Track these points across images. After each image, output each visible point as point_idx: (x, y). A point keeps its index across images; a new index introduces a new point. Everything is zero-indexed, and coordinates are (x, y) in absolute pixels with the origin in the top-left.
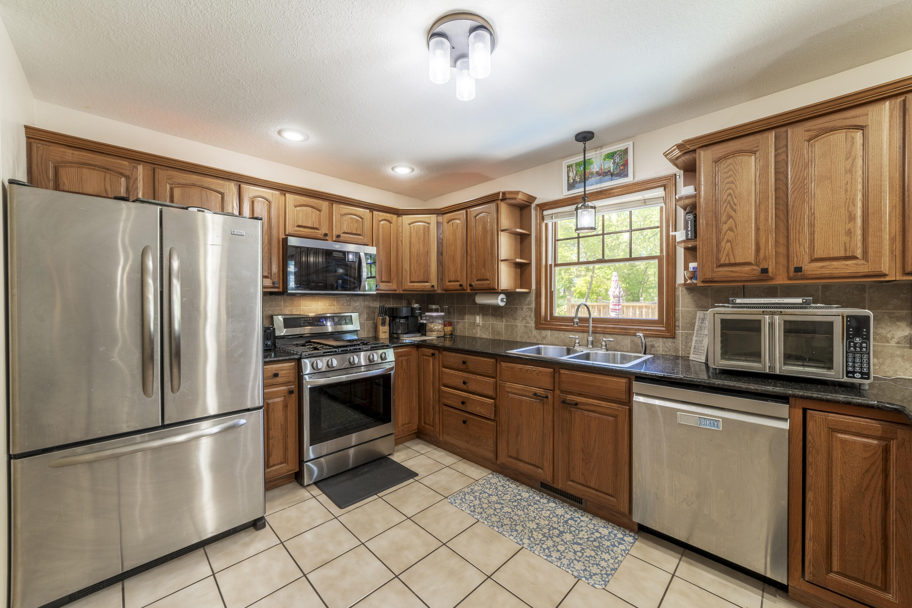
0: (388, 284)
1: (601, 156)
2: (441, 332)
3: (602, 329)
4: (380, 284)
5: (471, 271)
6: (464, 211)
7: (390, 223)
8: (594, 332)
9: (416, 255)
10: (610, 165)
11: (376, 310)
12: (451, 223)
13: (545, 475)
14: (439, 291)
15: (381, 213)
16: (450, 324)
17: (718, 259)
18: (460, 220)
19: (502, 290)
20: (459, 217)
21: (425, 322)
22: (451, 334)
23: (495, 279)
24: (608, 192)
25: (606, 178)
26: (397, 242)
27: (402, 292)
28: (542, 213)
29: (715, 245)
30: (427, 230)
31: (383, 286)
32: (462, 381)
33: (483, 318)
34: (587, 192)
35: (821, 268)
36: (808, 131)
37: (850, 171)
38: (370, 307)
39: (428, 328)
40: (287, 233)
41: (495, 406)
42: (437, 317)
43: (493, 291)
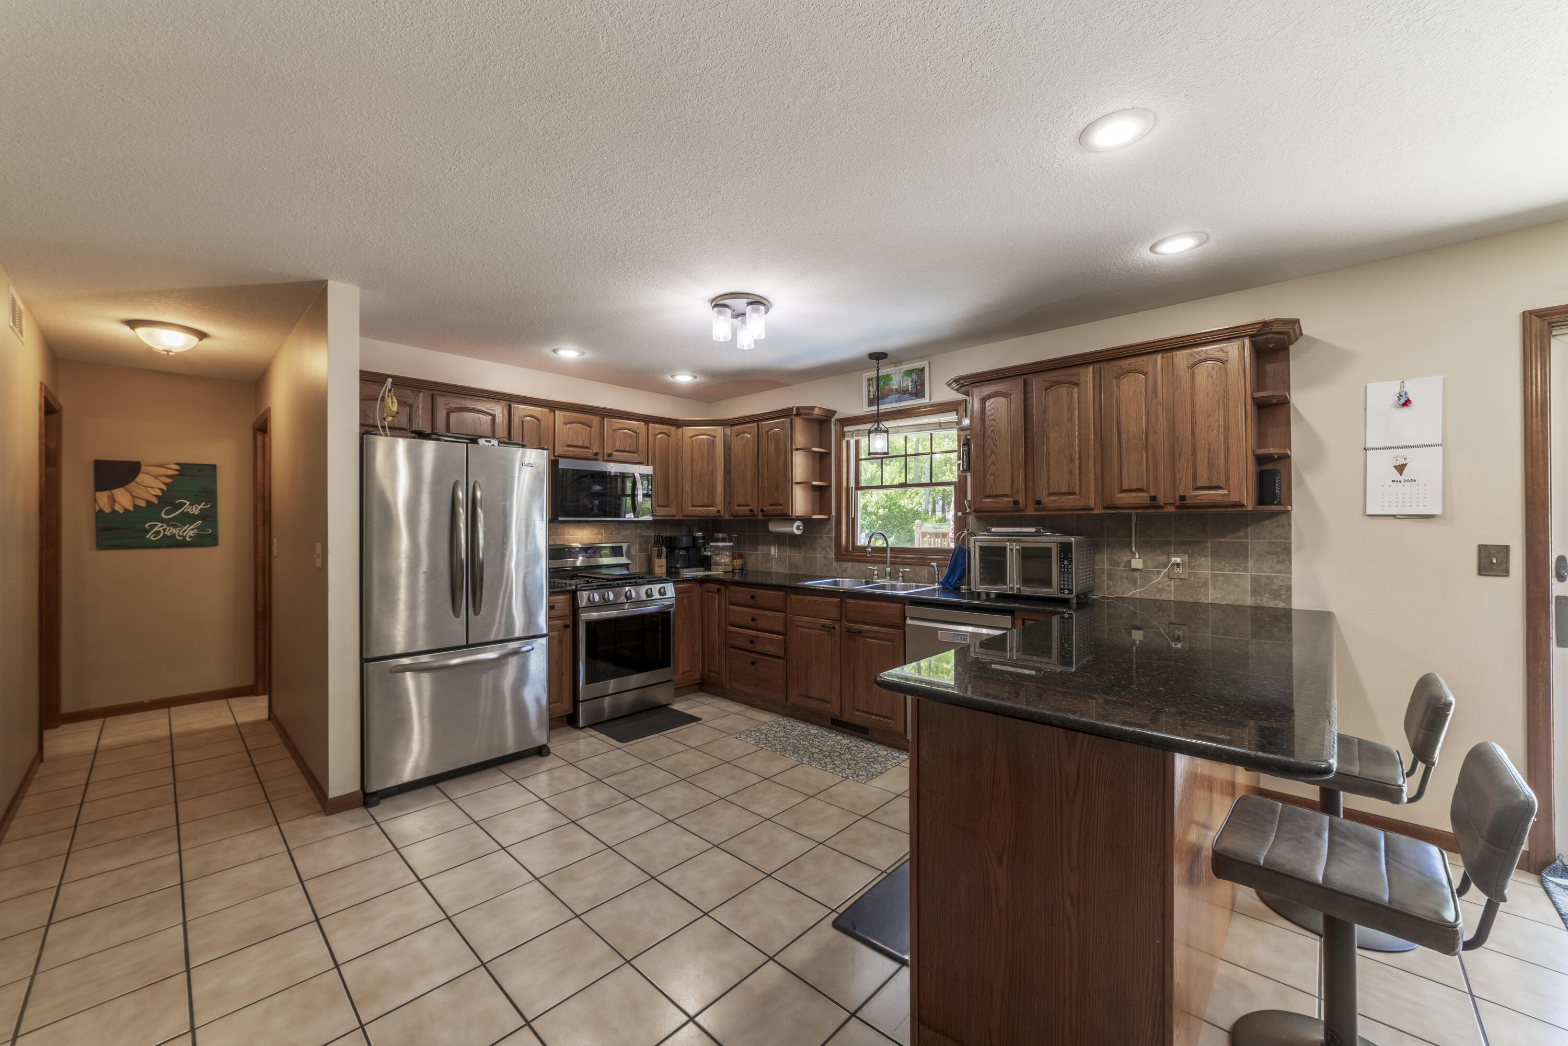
0: (666, 508)
1: (900, 373)
2: (728, 565)
3: (901, 560)
4: (657, 508)
5: (763, 494)
6: (755, 424)
7: (668, 436)
8: (892, 563)
9: (698, 474)
10: (908, 384)
11: (650, 539)
12: (740, 437)
13: (833, 708)
14: (727, 517)
15: (657, 426)
16: (740, 556)
17: (985, 490)
18: (750, 434)
19: (796, 516)
20: (750, 430)
21: (709, 554)
22: (742, 569)
23: (789, 504)
24: (910, 411)
25: (905, 397)
26: (676, 458)
27: (681, 518)
28: (843, 430)
29: (982, 477)
30: (711, 444)
31: (660, 511)
32: (750, 618)
33: (778, 549)
34: (880, 411)
35: (1055, 501)
36: (1045, 381)
37: (1071, 420)
38: (643, 536)
39: (713, 561)
40: (556, 454)
41: (785, 643)
42: (723, 548)
43: (788, 518)
